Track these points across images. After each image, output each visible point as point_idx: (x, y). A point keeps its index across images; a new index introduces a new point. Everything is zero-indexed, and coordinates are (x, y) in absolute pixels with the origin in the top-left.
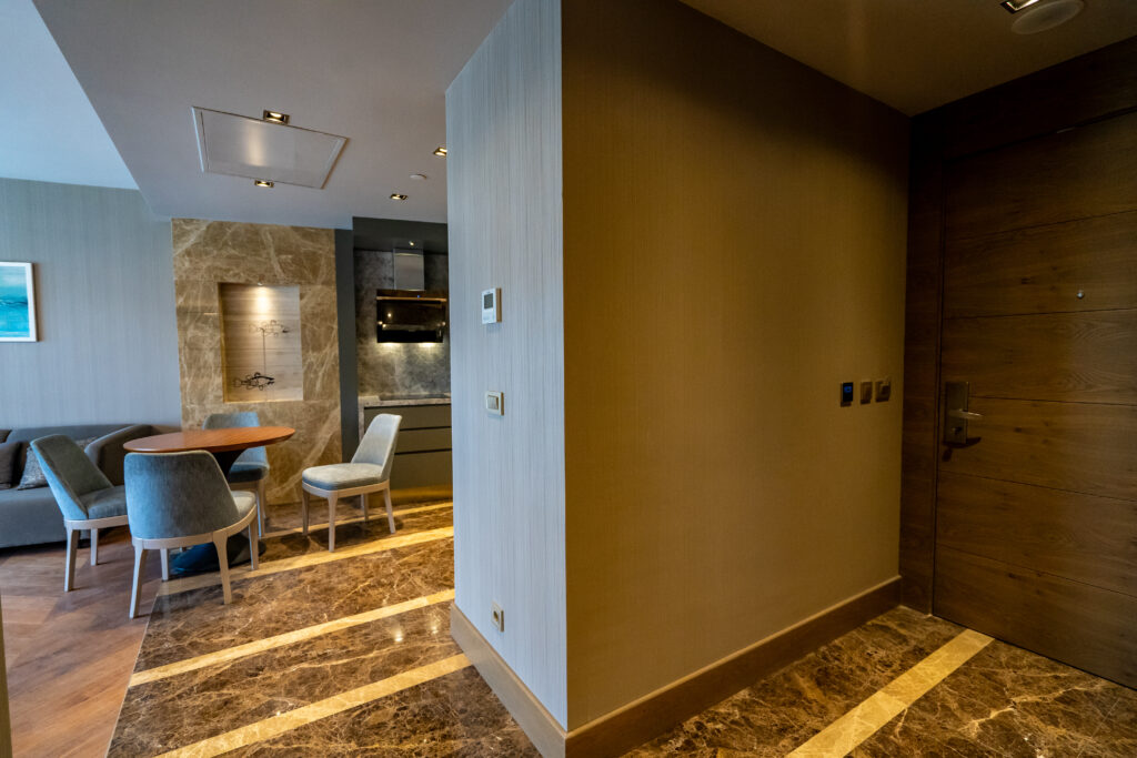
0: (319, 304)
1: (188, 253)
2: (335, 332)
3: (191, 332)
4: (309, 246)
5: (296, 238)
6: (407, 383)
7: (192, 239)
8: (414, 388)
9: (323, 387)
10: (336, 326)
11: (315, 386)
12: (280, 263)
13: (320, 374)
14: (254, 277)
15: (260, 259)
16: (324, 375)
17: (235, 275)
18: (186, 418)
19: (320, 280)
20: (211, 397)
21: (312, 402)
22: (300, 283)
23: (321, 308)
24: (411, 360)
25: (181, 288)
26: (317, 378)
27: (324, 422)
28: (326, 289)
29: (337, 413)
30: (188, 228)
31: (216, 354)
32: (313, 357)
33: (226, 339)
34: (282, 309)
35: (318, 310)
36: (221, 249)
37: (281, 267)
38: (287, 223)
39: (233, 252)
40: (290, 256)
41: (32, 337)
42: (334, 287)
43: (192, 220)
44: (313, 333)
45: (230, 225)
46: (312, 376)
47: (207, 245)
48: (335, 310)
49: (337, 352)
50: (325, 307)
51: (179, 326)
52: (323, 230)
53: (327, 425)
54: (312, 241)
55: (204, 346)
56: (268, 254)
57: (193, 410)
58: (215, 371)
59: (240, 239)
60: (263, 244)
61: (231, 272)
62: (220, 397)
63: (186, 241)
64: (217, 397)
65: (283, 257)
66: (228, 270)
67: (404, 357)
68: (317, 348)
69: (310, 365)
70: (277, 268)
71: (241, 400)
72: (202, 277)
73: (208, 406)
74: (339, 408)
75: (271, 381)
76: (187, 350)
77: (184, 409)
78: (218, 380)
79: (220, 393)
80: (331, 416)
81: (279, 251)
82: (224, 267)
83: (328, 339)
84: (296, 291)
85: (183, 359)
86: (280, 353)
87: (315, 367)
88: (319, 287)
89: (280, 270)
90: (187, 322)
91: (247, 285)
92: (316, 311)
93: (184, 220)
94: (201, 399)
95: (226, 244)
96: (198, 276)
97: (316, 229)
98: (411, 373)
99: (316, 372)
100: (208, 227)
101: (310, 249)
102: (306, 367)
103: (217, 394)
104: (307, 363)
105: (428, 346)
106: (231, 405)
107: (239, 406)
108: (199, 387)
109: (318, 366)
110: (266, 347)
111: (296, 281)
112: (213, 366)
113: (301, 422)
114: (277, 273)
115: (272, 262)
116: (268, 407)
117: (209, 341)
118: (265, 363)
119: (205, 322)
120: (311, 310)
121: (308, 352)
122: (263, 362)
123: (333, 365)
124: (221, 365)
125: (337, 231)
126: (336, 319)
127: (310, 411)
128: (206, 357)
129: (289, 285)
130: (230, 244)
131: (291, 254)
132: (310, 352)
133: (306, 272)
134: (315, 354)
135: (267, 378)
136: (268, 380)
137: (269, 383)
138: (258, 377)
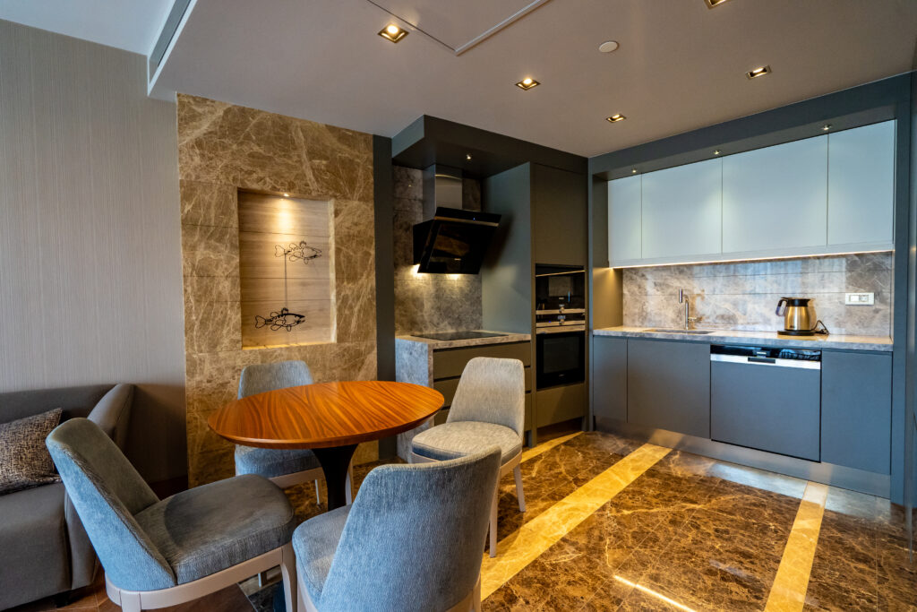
0: (356, 224)
1: (199, 144)
2: (372, 259)
3: (201, 253)
4: (346, 152)
5: (331, 141)
6: (435, 320)
7: (205, 126)
8: (442, 325)
9: (359, 326)
10: (373, 252)
11: (350, 324)
12: (313, 169)
13: (356, 309)
14: (282, 184)
15: (290, 162)
16: (359, 311)
17: (259, 180)
18: (191, 373)
19: (356, 195)
20: (226, 341)
21: (347, 344)
22: (335, 197)
23: (358, 228)
24: (439, 293)
25: (188, 191)
26: (352, 314)
27: (360, 369)
28: (364, 206)
29: (372, 358)
30: (200, 110)
31: (233, 284)
32: (349, 288)
33: (242, 265)
34: (307, 227)
35: (354, 231)
36: (242, 143)
37: (314, 175)
38: (321, 119)
39: (256, 148)
40: (324, 162)
42: (371, 204)
43: (205, 100)
44: (349, 258)
45: (254, 113)
46: (347, 312)
47: (223, 136)
48: (372, 233)
49: (374, 284)
50: (362, 228)
51: (185, 246)
52: (361, 134)
53: (362, 373)
54: (349, 146)
55: (219, 272)
56: (299, 156)
57: (202, 361)
58: (232, 306)
59: (266, 133)
60: (293, 143)
61: (255, 176)
62: (238, 342)
63: (197, 127)
64: (235, 342)
65: (317, 162)
66: (250, 173)
67: (432, 290)
68: (353, 278)
69: (346, 298)
70: (310, 175)
71: (258, 344)
72: (218, 178)
73: (222, 355)
74: (375, 351)
75: (300, 318)
76: (196, 278)
77: (189, 359)
78: (235, 317)
79: (238, 336)
80: (367, 362)
81: (312, 154)
82: (247, 168)
83: (364, 266)
84: (330, 206)
85: (189, 289)
86: (304, 284)
87: (350, 302)
88: (356, 203)
89: (313, 179)
90: (196, 238)
91: (263, 196)
92: (352, 232)
93: (194, 99)
94: (213, 346)
95: (248, 137)
96: (211, 177)
97: (353, 132)
98: (439, 309)
99: (351, 308)
100: (227, 112)
101: (347, 155)
102: (340, 301)
103: (234, 337)
104: (341, 297)
105: (455, 278)
106: (251, 352)
107: (261, 353)
108: (211, 329)
109: (353, 300)
110: (288, 276)
111: (331, 193)
112: (229, 300)
113: (334, 371)
114: (309, 182)
115: (304, 167)
116: (297, 354)
117: (225, 266)
118: (286, 296)
119: (220, 240)
120: (347, 230)
121: (343, 282)
122: (283, 294)
123: (369, 299)
124: (239, 298)
125: (375, 137)
126: (374, 243)
127: (344, 356)
128: (220, 287)
129: (321, 198)
130: (254, 138)
131: (325, 160)
132: (345, 283)
133: (342, 183)
134: (350, 285)
135: (296, 315)
136: (297, 318)
137: (298, 322)
138: (286, 315)
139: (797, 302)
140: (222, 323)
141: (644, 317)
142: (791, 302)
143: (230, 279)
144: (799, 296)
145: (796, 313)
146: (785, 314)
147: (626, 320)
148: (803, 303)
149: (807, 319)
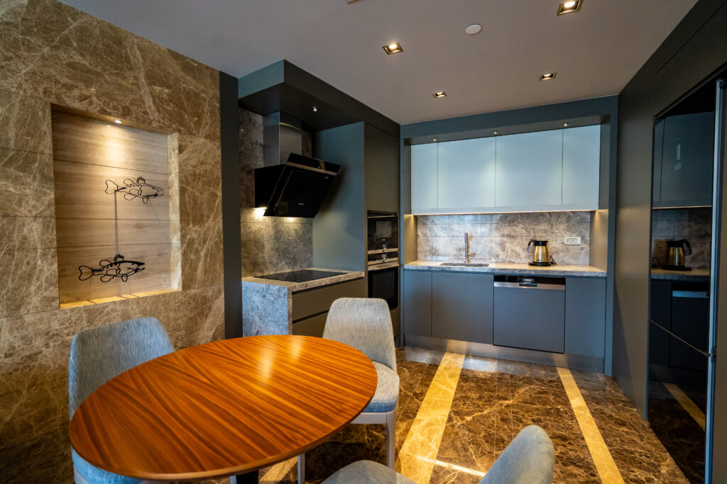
0: (202, 163)
2: (219, 201)
4: (190, 84)
5: (174, 68)
6: (275, 261)
8: (280, 265)
9: (206, 272)
10: (220, 194)
11: (196, 269)
12: (154, 97)
13: (202, 254)
14: (115, 108)
15: (124, 83)
16: (206, 255)
17: (83, 98)
19: (203, 131)
20: (35, 300)
21: (193, 291)
22: (179, 131)
23: (204, 167)
24: (278, 234)
26: (198, 259)
27: (206, 316)
28: (210, 145)
29: (220, 304)
31: (46, 227)
32: (194, 231)
33: (59, 201)
34: (142, 161)
35: (200, 170)
36: (56, 48)
37: (154, 102)
39: (78, 58)
40: (167, 91)
42: (218, 143)
44: (195, 199)
45: (75, 14)
46: (193, 257)
47: (28, 31)
48: (218, 173)
49: (221, 226)
50: (209, 167)
52: (208, 68)
53: (209, 320)
54: (195, 78)
55: (23, 210)
56: (136, 78)
58: (44, 255)
59: (93, 43)
60: (128, 61)
61: (76, 92)
62: (53, 300)
64: (48, 301)
65: (158, 89)
66: (71, 88)
67: (272, 232)
68: (199, 220)
69: (191, 242)
70: (149, 102)
71: (78, 299)
72: (20, 86)
73: (28, 319)
74: (223, 295)
75: (138, 266)
78: (49, 268)
79: (54, 292)
80: (214, 307)
81: (151, 80)
82: (65, 80)
83: (211, 209)
84: (173, 141)
86: (139, 226)
87: (196, 245)
88: (202, 140)
89: (153, 108)
91: (86, 118)
92: (197, 171)
94: (15, 308)
95: (66, 42)
96: (9, 84)
97: (199, 64)
98: (278, 250)
99: (197, 252)
101: (192, 87)
102: (185, 245)
103: (47, 294)
104: (186, 240)
105: (291, 222)
106: (72, 310)
107: (87, 310)
108: (10, 285)
109: (199, 244)
110: (119, 217)
111: (174, 126)
112: (39, 246)
113: (180, 322)
114: (148, 110)
115: (142, 92)
116: (135, 307)
117: (32, 202)
118: (117, 240)
119: (23, 169)
120: (191, 168)
121: (188, 225)
122: (114, 239)
123: (216, 242)
124: (55, 244)
125: (222, 74)
126: (221, 184)
127: (189, 304)
128: (26, 230)
129: (163, 130)
130: (75, 44)
131: (167, 88)
132: (191, 226)
133: (186, 117)
134: (196, 228)
135: (133, 263)
136: (135, 266)
137: (136, 271)
138: (120, 262)
139: (540, 243)
141: (434, 253)
142: (537, 243)
143: (40, 220)
144: (543, 240)
145: (540, 250)
146: (533, 252)
147: (420, 256)
148: (544, 243)
149: (547, 254)
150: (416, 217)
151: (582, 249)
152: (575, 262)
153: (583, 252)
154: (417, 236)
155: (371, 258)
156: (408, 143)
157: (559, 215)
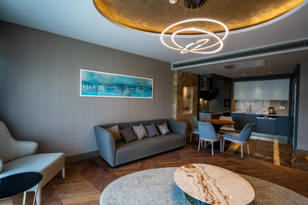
1: (179, 78)
3: (179, 97)
5: (193, 76)
7: (180, 75)
9: (195, 110)
10: (197, 96)
12: (191, 82)
19: (196, 86)
21: (194, 113)
22: (193, 86)
25: (178, 87)
26: (195, 108)
28: (197, 88)
29: (197, 116)
30: (179, 73)
34: (188, 92)
35: (195, 92)
38: (192, 73)
41: (152, 98)
44: (195, 98)
47: (182, 77)
48: (197, 93)
51: (177, 96)
54: (195, 77)
59: (186, 76)
60: (189, 77)
62: (182, 112)
67: (203, 103)
68: (195, 101)
73: (180, 115)
74: (197, 114)
75: (189, 109)
76: (178, 101)
81: (191, 79)
82: (184, 82)
84: (193, 88)
85: (177, 103)
91: (183, 87)
93: (179, 71)
94: (179, 113)
96: (180, 84)
97: (196, 74)
100: (182, 73)
101: (195, 79)
102: (193, 106)
105: (206, 101)
109: (195, 105)
114: (190, 84)
116: (188, 115)
123: (197, 105)
124: (182, 105)
125: (198, 75)
128: (180, 103)
133: (194, 84)
134: (194, 103)
138: (187, 108)
140: (180, 109)
141: (240, 110)
142: (271, 108)
144: (273, 107)
145: (272, 110)
146: (270, 110)
147: (235, 110)
148: (273, 108)
149: (273, 111)
150: (235, 100)
151: (285, 110)
152: (283, 114)
153: (286, 111)
154: (235, 105)
155: (224, 110)
156: (234, 82)
157: (278, 101)
